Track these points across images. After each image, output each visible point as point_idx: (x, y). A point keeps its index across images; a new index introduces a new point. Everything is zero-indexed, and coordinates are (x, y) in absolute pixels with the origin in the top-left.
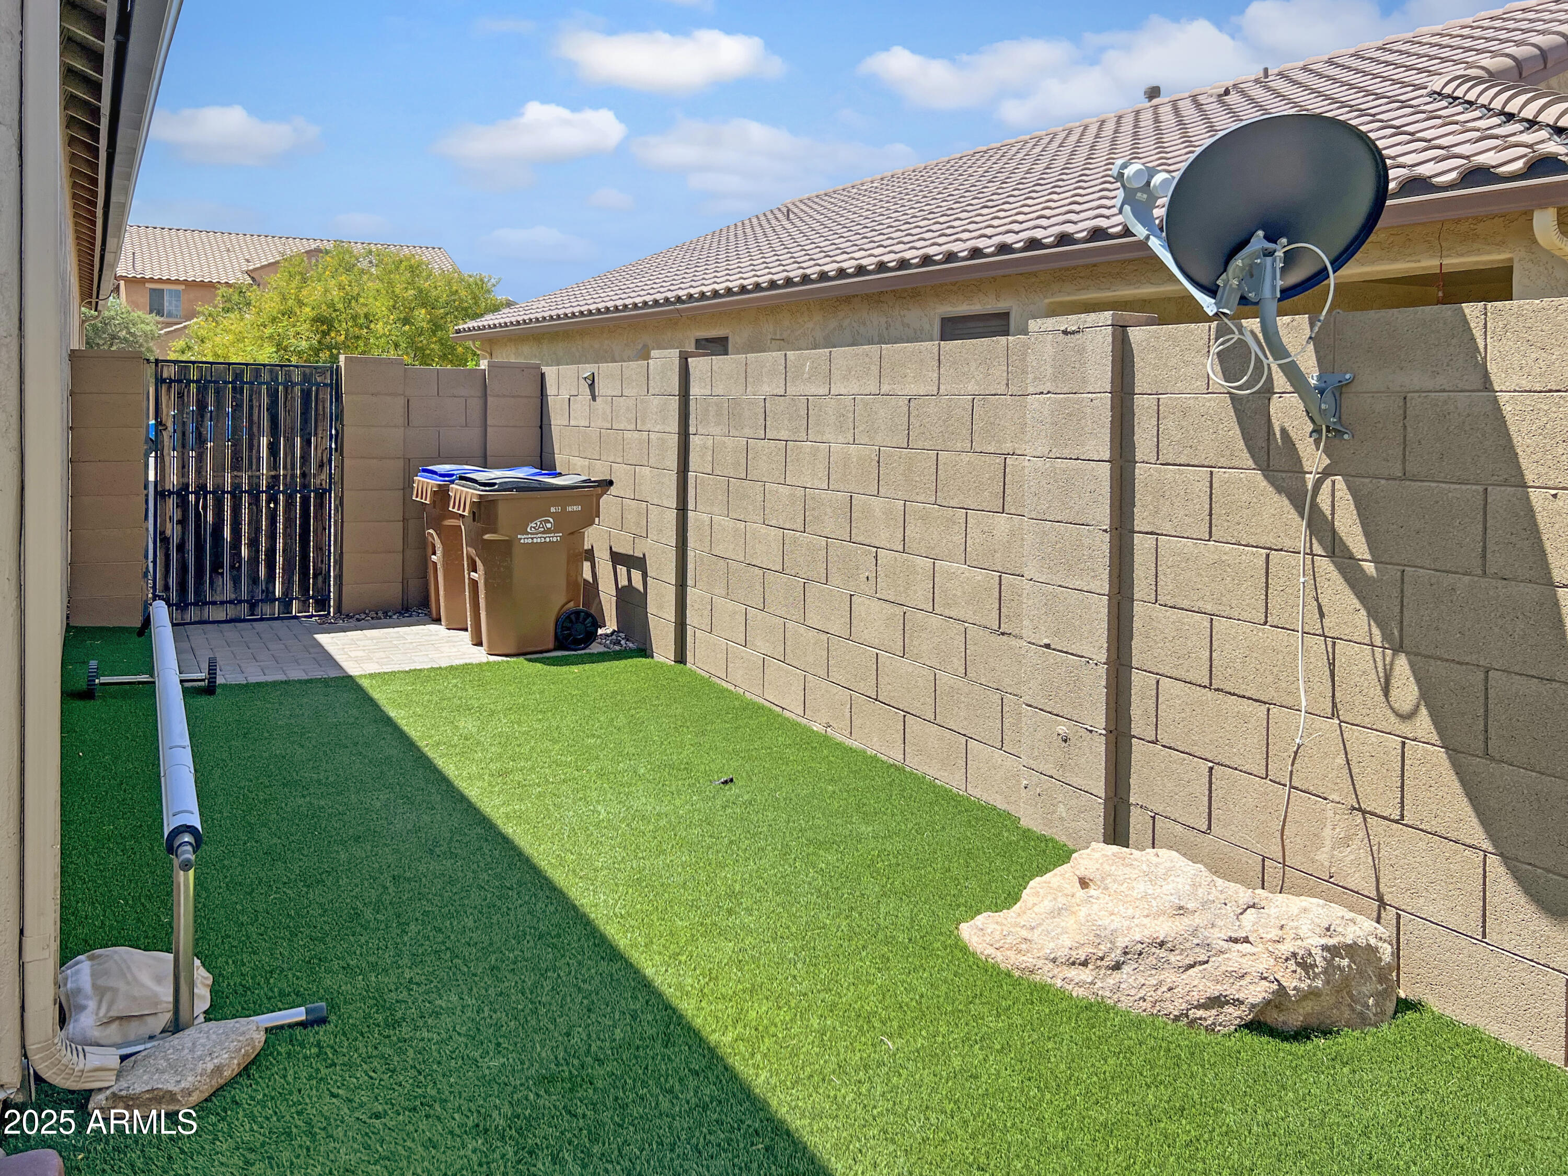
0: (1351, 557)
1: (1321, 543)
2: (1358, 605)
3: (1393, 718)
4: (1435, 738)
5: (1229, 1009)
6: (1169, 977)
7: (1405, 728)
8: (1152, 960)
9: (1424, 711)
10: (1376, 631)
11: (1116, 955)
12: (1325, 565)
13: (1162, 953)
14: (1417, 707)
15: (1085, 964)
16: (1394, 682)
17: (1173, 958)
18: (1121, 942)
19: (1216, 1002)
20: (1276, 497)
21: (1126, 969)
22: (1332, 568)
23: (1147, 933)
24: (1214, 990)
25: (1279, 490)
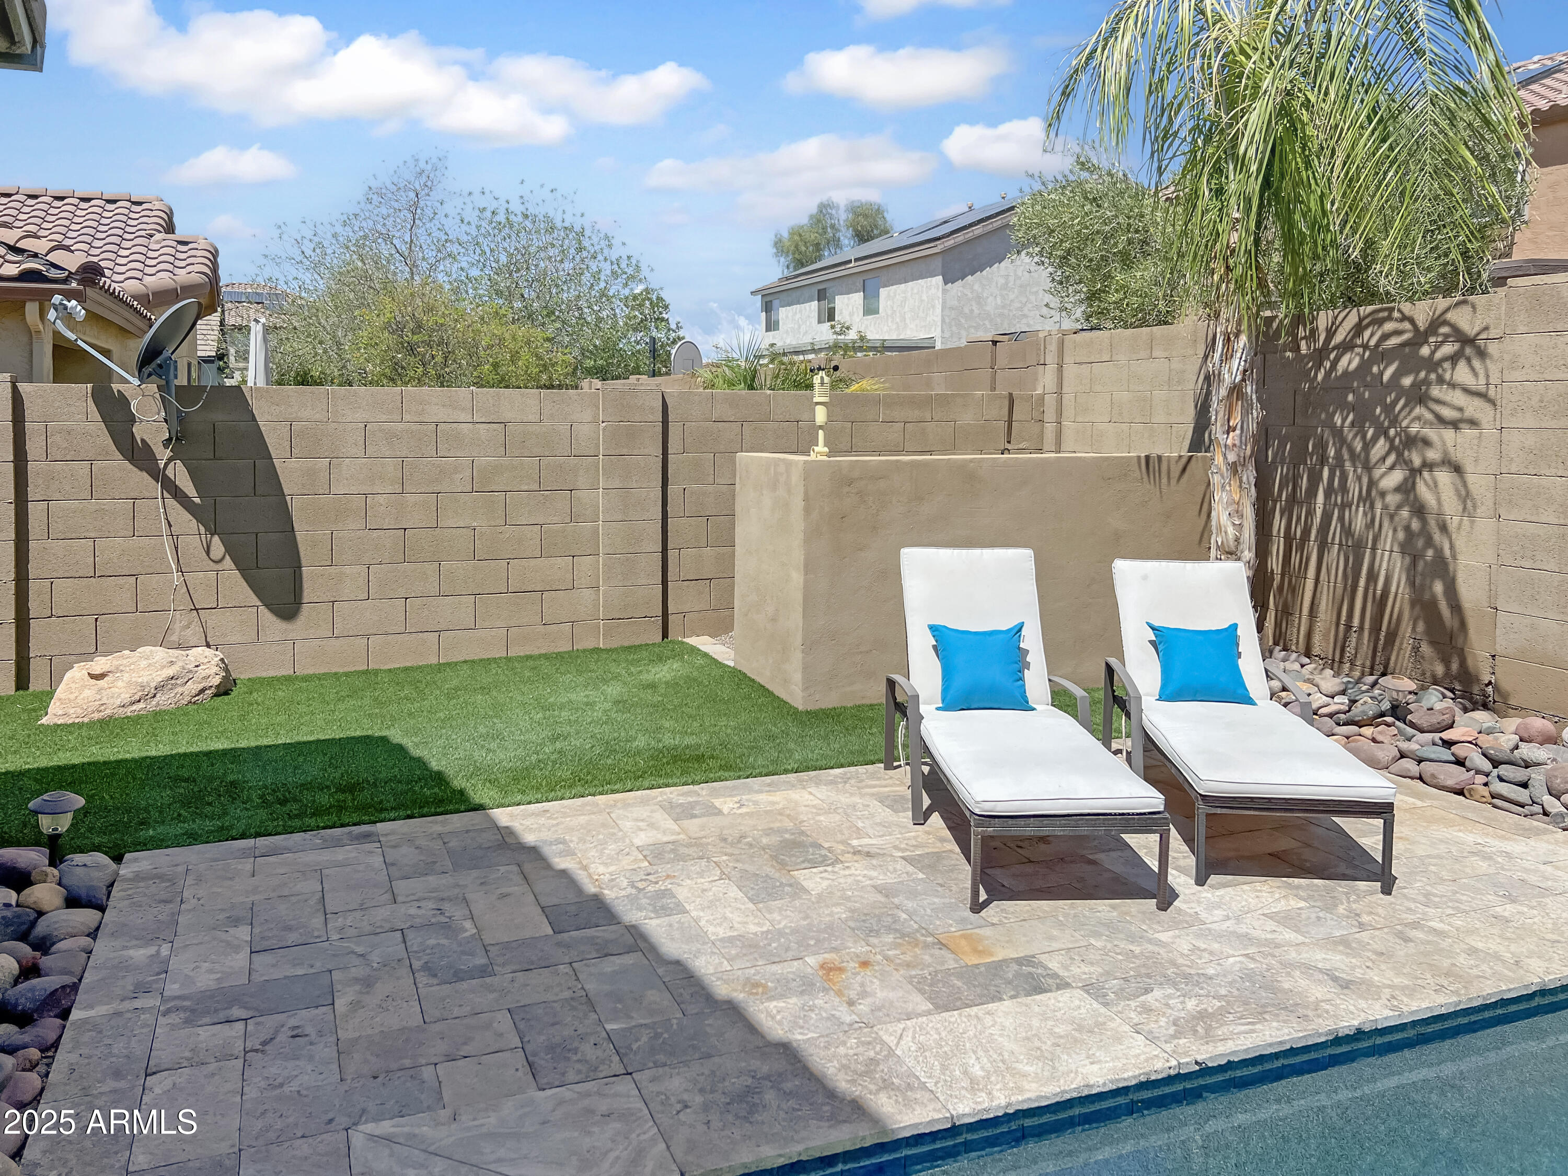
0: (187, 496)
1: (168, 492)
2: (191, 518)
3: (212, 563)
4: (233, 567)
5: (207, 692)
6: (180, 690)
7: (219, 567)
8: (170, 686)
9: (227, 557)
10: (202, 528)
11: (153, 691)
12: (171, 502)
13: (173, 682)
14: (223, 558)
15: (139, 701)
16: (212, 548)
17: (178, 682)
18: (153, 685)
19: (202, 691)
20: (139, 473)
21: (158, 695)
22: (176, 503)
23: (164, 676)
24: (200, 686)
25: (141, 470)
